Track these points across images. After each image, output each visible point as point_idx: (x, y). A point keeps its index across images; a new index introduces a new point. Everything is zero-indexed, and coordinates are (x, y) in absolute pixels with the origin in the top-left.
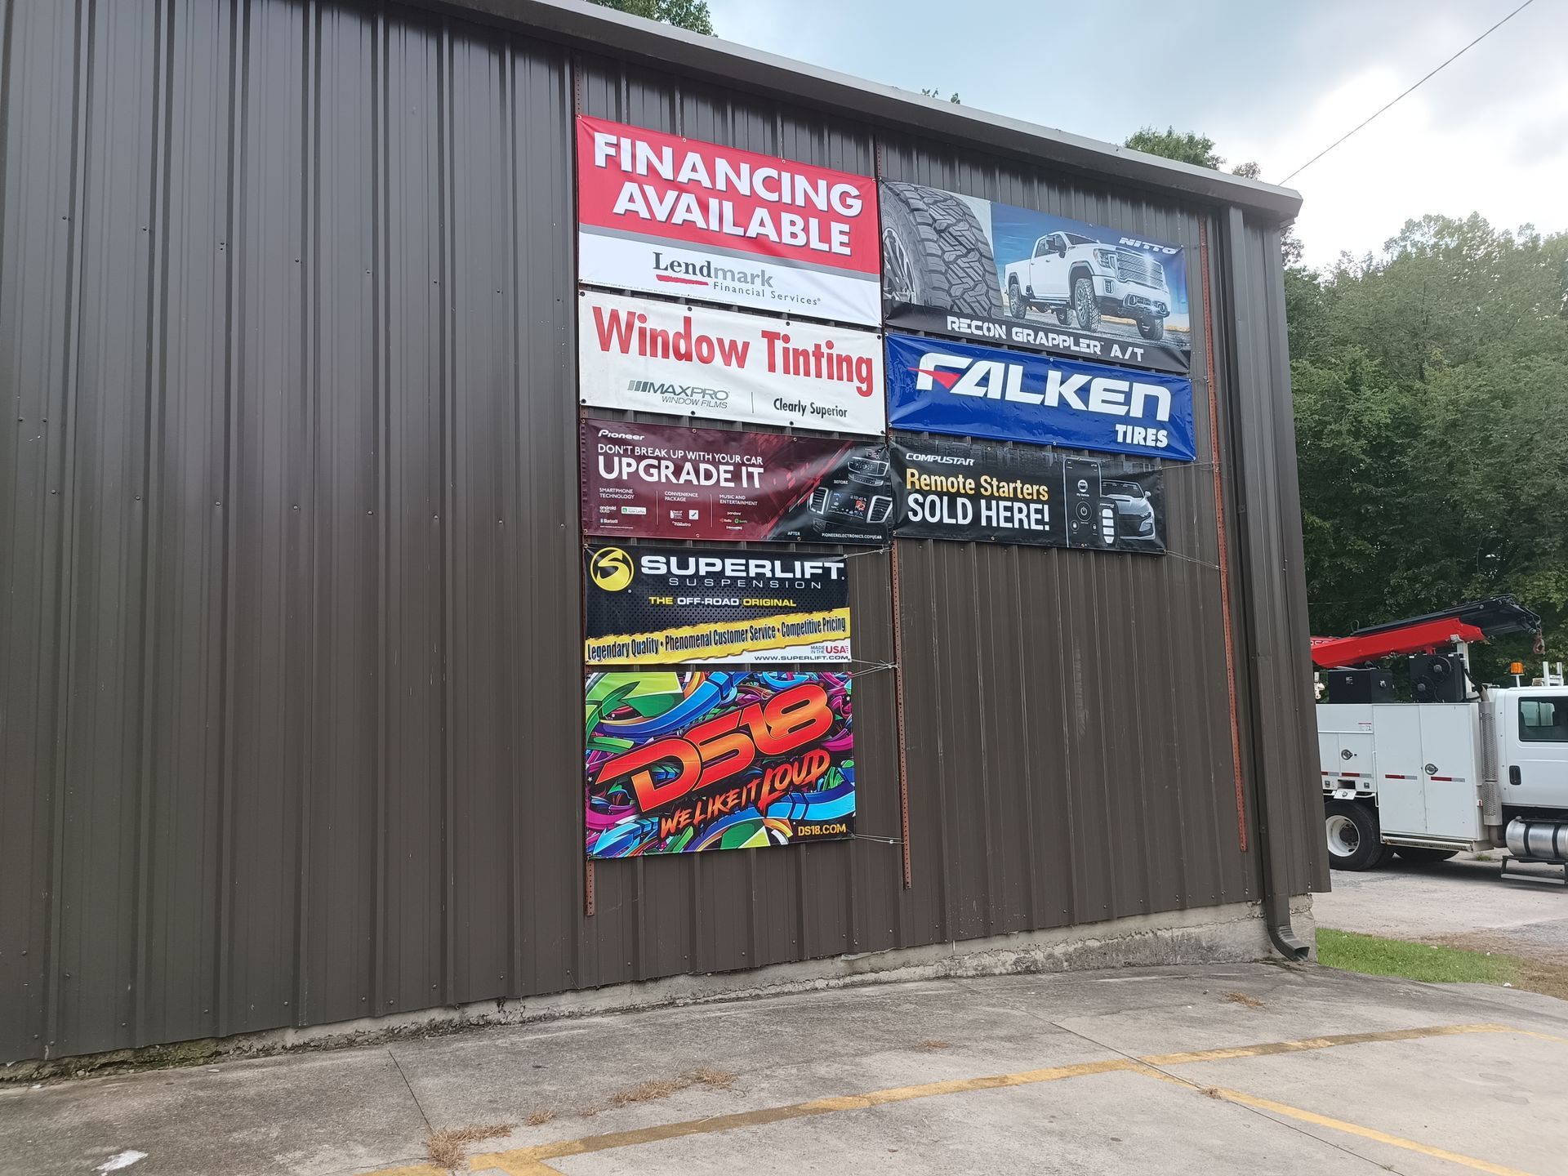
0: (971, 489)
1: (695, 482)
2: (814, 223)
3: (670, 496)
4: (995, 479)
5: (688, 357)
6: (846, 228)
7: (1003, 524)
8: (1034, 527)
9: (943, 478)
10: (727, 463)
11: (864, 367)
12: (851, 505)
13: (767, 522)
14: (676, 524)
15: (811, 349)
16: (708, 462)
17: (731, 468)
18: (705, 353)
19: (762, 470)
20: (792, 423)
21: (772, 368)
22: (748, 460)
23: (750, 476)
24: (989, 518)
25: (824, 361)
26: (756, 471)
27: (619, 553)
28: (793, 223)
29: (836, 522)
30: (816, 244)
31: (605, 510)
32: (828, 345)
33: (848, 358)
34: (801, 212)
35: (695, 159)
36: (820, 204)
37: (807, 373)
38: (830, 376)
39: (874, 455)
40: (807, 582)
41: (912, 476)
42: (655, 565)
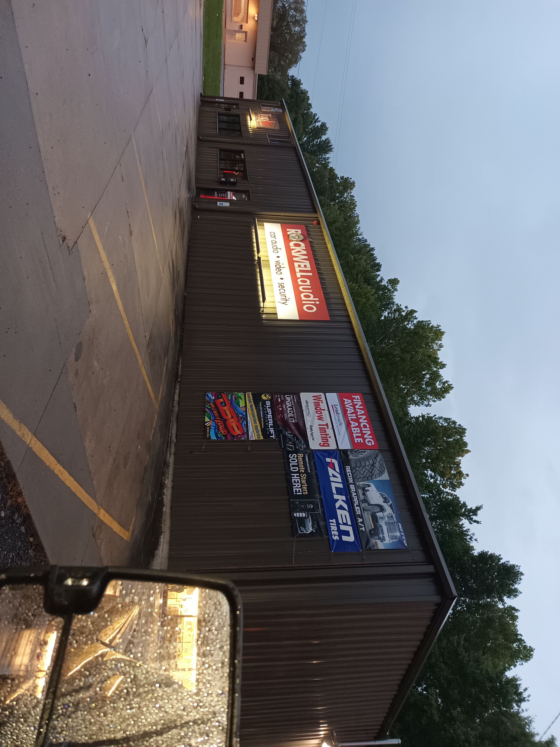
0: (301, 471)
1: (288, 410)
2: (360, 435)
3: (284, 406)
4: (306, 478)
5: (316, 410)
6: (362, 442)
7: (293, 480)
8: (294, 489)
9: (302, 463)
11: (327, 445)
12: (290, 440)
13: (281, 422)
14: (278, 406)
15: (327, 433)
17: (293, 416)
18: (318, 413)
20: (307, 429)
21: (319, 425)
22: (296, 420)
23: (292, 420)
24: (294, 476)
25: (325, 436)
26: (294, 421)
27: (270, 398)
28: (357, 430)
29: (285, 437)
30: (355, 435)
31: (279, 396)
32: (330, 437)
33: (328, 441)
34: (361, 432)
35: (363, 412)
36: (365, 436)
37: (320, 432)
38: (322, 437)
39: (304, 446)
40: (269, 431)
41: (301, 455)
42: (268, 403)
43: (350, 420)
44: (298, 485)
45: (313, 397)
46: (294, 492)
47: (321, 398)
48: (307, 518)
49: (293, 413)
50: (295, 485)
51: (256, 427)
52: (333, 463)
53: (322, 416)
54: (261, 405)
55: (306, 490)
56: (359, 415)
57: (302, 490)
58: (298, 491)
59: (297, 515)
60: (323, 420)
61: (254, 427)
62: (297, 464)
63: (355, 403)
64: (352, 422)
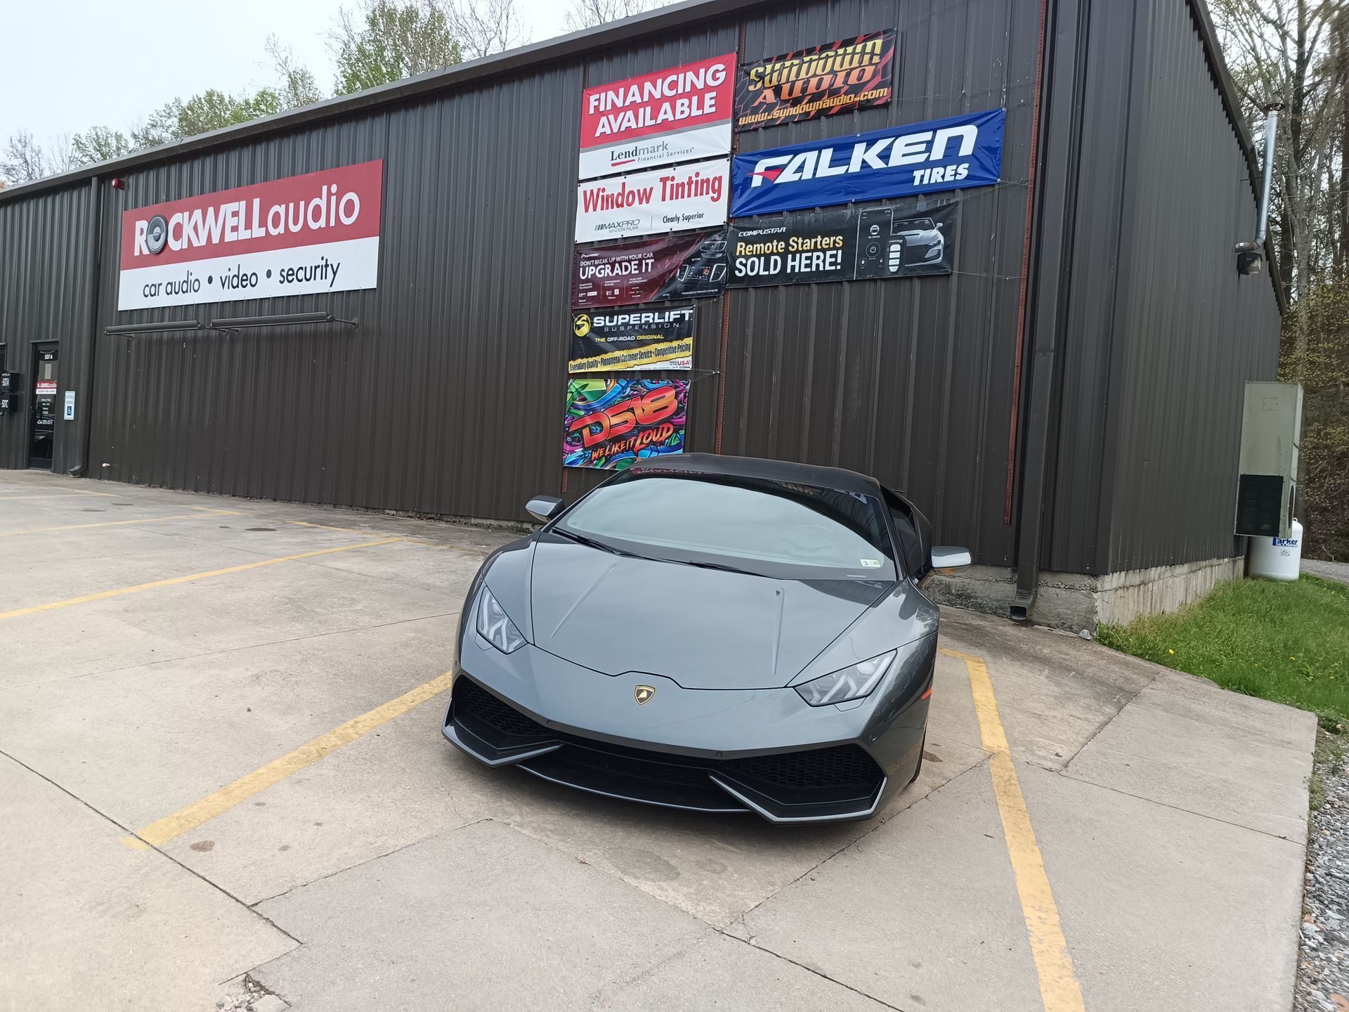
0: (781, 249)
1: (620, 274)
2: (695, 99)
3: (608, 283)
4: (800, 238)
5: (622, 205)
6: (714, 94)
7: (803, 270)
8: (828, 268)
9: (762, 245)
10: (635, 260)
11: (717, 183)
12: (701, 272)
13: (652, 292)
14: (609, 298)
15: (686, 181)
16: (626, 261)
17: (637, 262)
18: (630, 200)
19: (653, 260)
20: (671, 229)
21: (664, 199)
22: (646, 256)
23: (647, 264)
24: (793, 267)
25: (693, 186)
26: (650, 261)
27: (585, 317)
28: (683, 105)
29: (690, 285)
30: (695, 113)
31: (581, 295)
32: (697, 175)
33: (708, 180)
34: (688, 95)
35: (634, 88)
36: (700, 85)
37: (683, 197)
38: (696, 195)
39: (718, 238)
40: (671, 323)
41: (740, 247)
42: (599, 321)
43: (653, 122)
44: (818, 258)
45: (587, 210)
46: (833, 268)
47: (592, 191)
48: (905, 241)
49: (629, 261)
50: (818, 265)
51: (659, 353)
52: (767, 169)
53: (639, 191)
54: (603, 340)
55: (832, 239)
56: (642, 98)
57: (829, 249)
58: (833, 260)
59: (894, 264)
60: (651, 189)
61: (660, 357)
62: (762, 259)
63: (609, 107)
64: (661, 117)
